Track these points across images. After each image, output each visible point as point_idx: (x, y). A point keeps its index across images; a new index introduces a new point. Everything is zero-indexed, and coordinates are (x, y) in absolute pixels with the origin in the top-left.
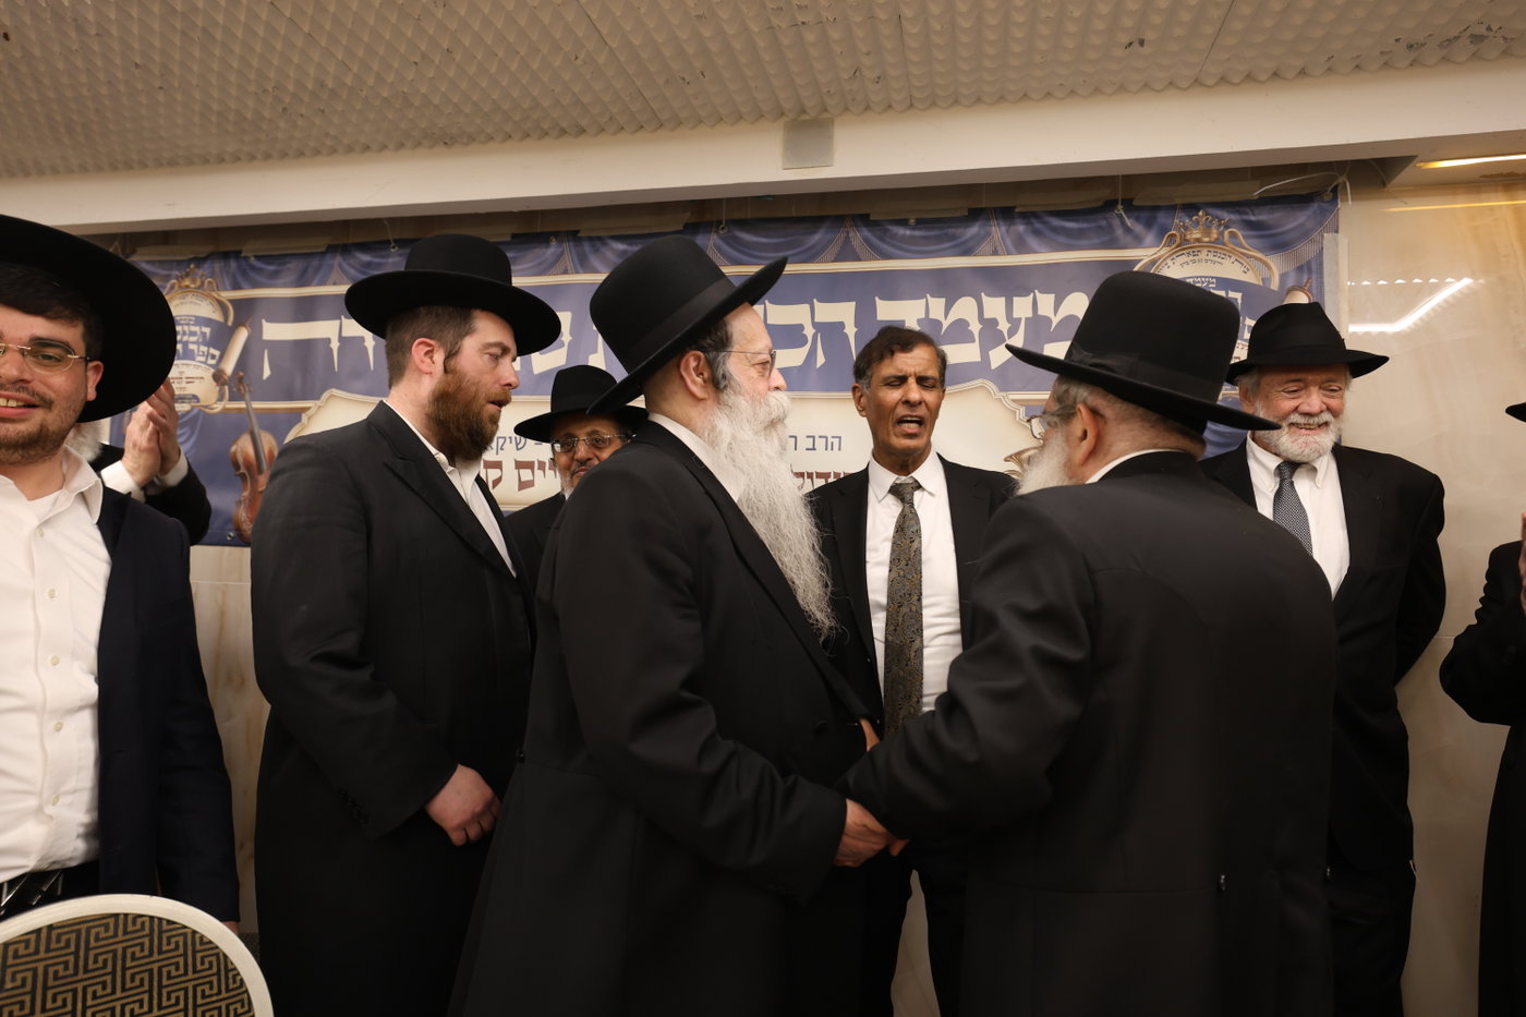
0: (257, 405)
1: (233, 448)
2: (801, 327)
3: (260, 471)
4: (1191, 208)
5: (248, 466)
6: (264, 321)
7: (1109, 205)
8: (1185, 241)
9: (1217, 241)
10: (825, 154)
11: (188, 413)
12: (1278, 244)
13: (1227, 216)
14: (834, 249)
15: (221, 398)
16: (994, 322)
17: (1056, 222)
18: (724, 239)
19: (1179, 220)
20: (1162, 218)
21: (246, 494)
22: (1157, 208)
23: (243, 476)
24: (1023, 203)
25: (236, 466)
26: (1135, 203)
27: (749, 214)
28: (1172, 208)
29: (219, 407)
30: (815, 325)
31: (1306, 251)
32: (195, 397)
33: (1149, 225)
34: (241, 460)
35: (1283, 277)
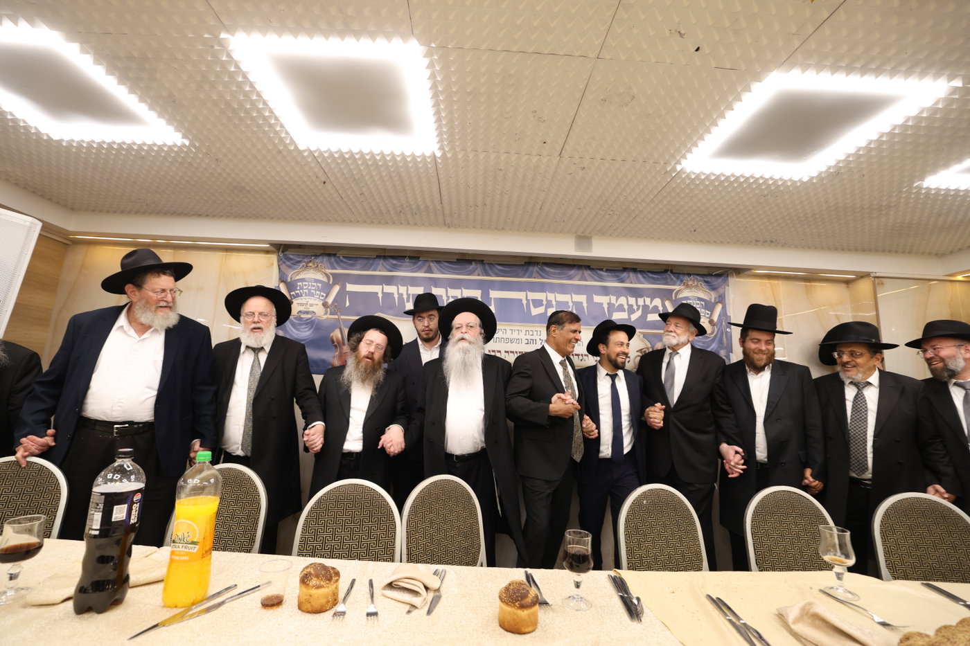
0: (342, 317)
1: (332, 335)
2: (568, 302)
3: (344, 344)
4: (689, 275)
5: (338, 343)
6: (347, 284)
7: (666, 271)
8: (688, 285)
9: (697, 285)
10: (589, 248)
11: (310, 319)
12: (714, 289)
13: (699, 278)
14: (579, 276)
15: (326, 314)
16: (632, 305)
17: (650, 275)
18: (540, 269)
19: (686, 278)
20: (681, 277)
21: (337, 353)
22: (679, 274)
23: (336, 346)
24: (639, 268)
25: (333, 342)
26: (674, 271)
27: (548, 261)
28: (684, 274)
29: (325, 317)
30: (572, 302)
31: (721, 291)
32: (314, 312)
33: (678, 278)
34: (335, 340)
35: (715, 298)
